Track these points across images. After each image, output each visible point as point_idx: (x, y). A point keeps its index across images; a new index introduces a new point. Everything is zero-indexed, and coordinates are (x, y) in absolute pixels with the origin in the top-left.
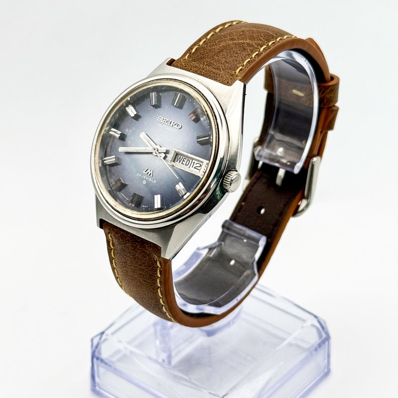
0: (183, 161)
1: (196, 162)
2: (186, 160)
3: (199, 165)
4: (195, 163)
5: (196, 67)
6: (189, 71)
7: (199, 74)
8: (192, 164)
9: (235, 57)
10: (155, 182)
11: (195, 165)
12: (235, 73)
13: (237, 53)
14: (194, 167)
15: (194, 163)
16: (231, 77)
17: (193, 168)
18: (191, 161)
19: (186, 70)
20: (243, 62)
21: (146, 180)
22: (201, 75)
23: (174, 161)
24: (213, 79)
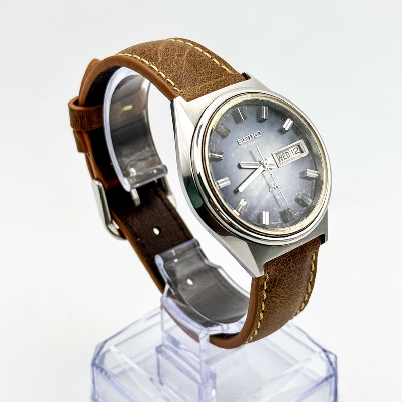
0: (284, 156)
1: (292, 149)
2: (285, 154)
3: (296, 149)
5: (204, 88)
6: (203, 95)
7: (213, 91)
8: (291, 152)
10: (284, 189)
11: (294, 152)
14: (294, 153)
17: (295, 155)
18: (288, 151)
19: (200, 96)
22: (215, 90)
24: (227, 86)
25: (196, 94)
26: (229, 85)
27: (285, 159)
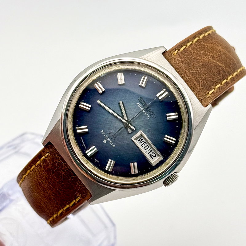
0: (143, 144)
3: (154, 155)
4: (152, 152)
5: (183, 70)
6: (176, 70)
7: (182, 77)
8: (150, 151)
9: (212, 77)
10: (114, 146)
11: (151, 153)
12: (208, 93)
13: (214, 75)
16: (205, 96)
17: (149, 155)
18: (149, 148)
20: (216, 86)
21: (107, 140)
23: (136, 140)
24: (191, 89)
25: (175, 64)
26: (194, 91)
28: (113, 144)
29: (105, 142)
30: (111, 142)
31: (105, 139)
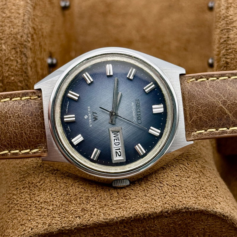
2: (118, 141)
10: (91, 126)
12: (196, 131)
14: (117, 151)
15: (119, 149)
21: (88, 117)
23: (112, 132)
27: (114, 139)
28: (91, 124)
29: (86, 118)
30: (90, 121)
31: (88, 115)
